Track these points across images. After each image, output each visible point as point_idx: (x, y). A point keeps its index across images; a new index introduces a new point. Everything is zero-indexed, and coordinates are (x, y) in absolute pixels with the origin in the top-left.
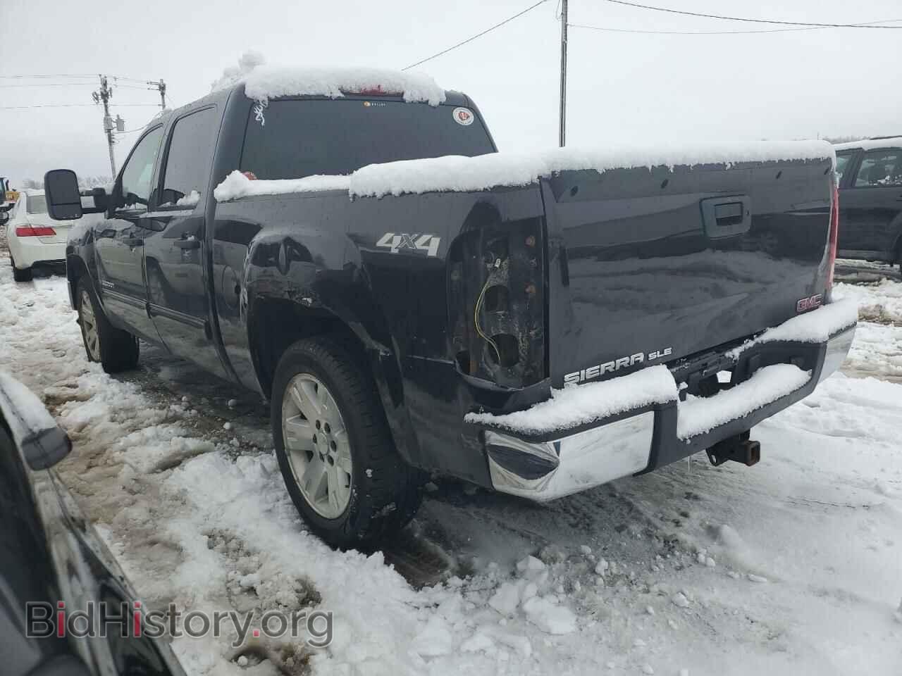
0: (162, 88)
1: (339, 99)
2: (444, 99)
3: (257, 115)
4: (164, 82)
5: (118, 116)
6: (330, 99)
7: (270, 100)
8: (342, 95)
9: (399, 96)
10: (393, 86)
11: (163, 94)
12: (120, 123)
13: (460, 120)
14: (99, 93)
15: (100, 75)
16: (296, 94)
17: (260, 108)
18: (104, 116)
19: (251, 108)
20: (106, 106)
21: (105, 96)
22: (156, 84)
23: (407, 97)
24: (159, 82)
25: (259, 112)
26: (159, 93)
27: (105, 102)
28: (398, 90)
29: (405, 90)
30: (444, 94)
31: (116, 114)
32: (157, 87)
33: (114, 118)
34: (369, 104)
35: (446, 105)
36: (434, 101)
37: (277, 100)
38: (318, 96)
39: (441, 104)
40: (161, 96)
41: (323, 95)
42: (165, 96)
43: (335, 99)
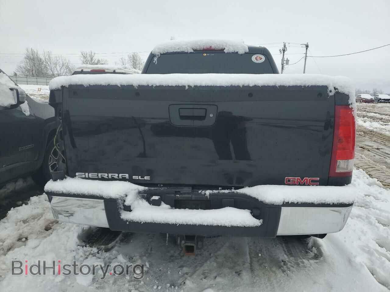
0: (307, 46)
1: (191, 53)
2: (247, 51)
3: (154, 60)
4: (308, 44)
5: (287, 58)
6: (187, 53)
7: (161, 54)
8: (193, 51)
9: (222, 51)
10: (219, 46)
11: (307, 49)
12: (288, 61)
13: (255, 60)
14: (282, 49)
15: (284, 43)
16: (172, 52)
17: (156, 58)
18: (282, 59)
19: (153, 57)
20: (284, 55)
21: (284, 51)
22: (305, 45)
23: (225, 51)
24: (306, 44)
25: (155, 59)
26: (306, 48)
27: (284, 53)
28: (221, 47)
29: (225, 48)
30: (248, 49)
31: (286, 58)
32: (305, 46)
33: (285, 59)
34: (205, 55)
35: (248, 53)
36: (241, 52)
37: (164, 54)
38: (182, 52)
39: (246, 53)
40: (306, 50)
41: (184, 52)
42: (308, 50)
43: (189, 53)
